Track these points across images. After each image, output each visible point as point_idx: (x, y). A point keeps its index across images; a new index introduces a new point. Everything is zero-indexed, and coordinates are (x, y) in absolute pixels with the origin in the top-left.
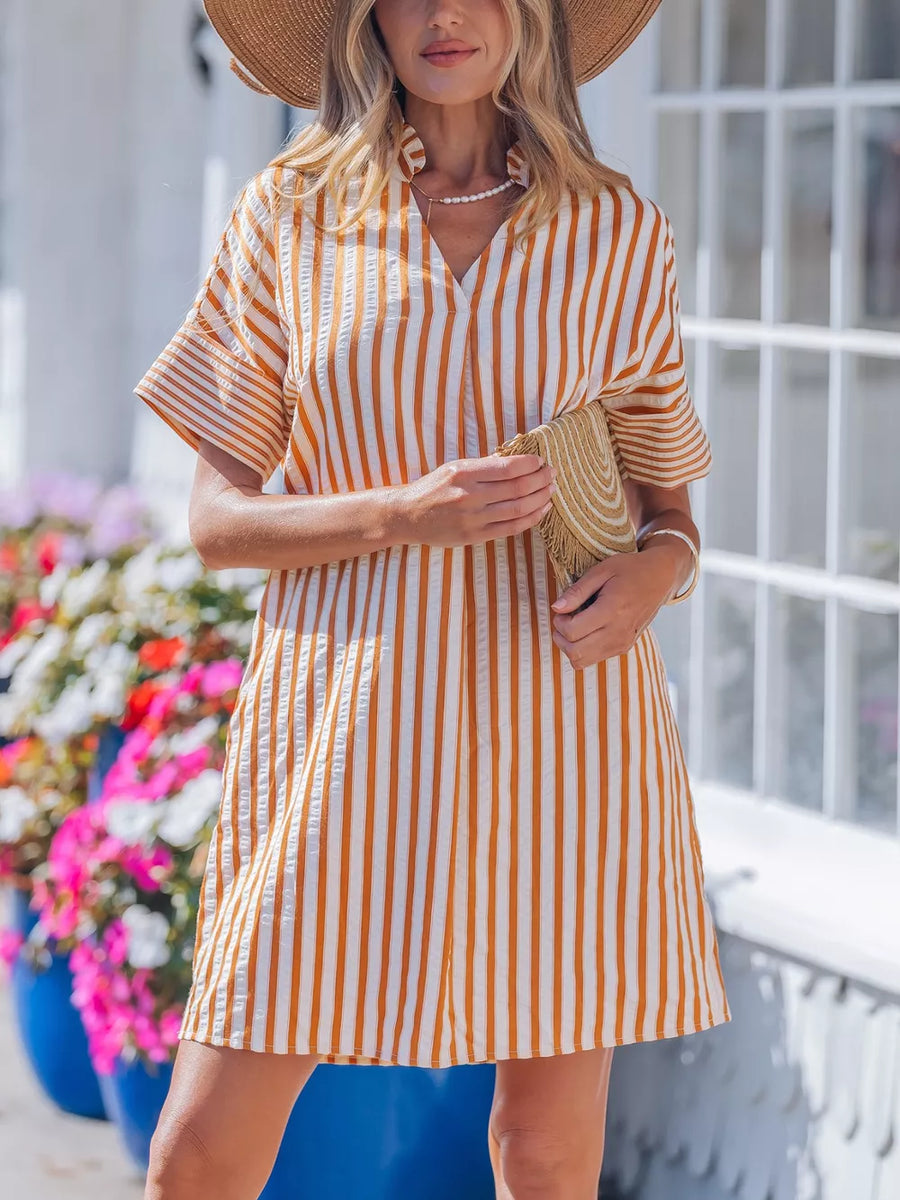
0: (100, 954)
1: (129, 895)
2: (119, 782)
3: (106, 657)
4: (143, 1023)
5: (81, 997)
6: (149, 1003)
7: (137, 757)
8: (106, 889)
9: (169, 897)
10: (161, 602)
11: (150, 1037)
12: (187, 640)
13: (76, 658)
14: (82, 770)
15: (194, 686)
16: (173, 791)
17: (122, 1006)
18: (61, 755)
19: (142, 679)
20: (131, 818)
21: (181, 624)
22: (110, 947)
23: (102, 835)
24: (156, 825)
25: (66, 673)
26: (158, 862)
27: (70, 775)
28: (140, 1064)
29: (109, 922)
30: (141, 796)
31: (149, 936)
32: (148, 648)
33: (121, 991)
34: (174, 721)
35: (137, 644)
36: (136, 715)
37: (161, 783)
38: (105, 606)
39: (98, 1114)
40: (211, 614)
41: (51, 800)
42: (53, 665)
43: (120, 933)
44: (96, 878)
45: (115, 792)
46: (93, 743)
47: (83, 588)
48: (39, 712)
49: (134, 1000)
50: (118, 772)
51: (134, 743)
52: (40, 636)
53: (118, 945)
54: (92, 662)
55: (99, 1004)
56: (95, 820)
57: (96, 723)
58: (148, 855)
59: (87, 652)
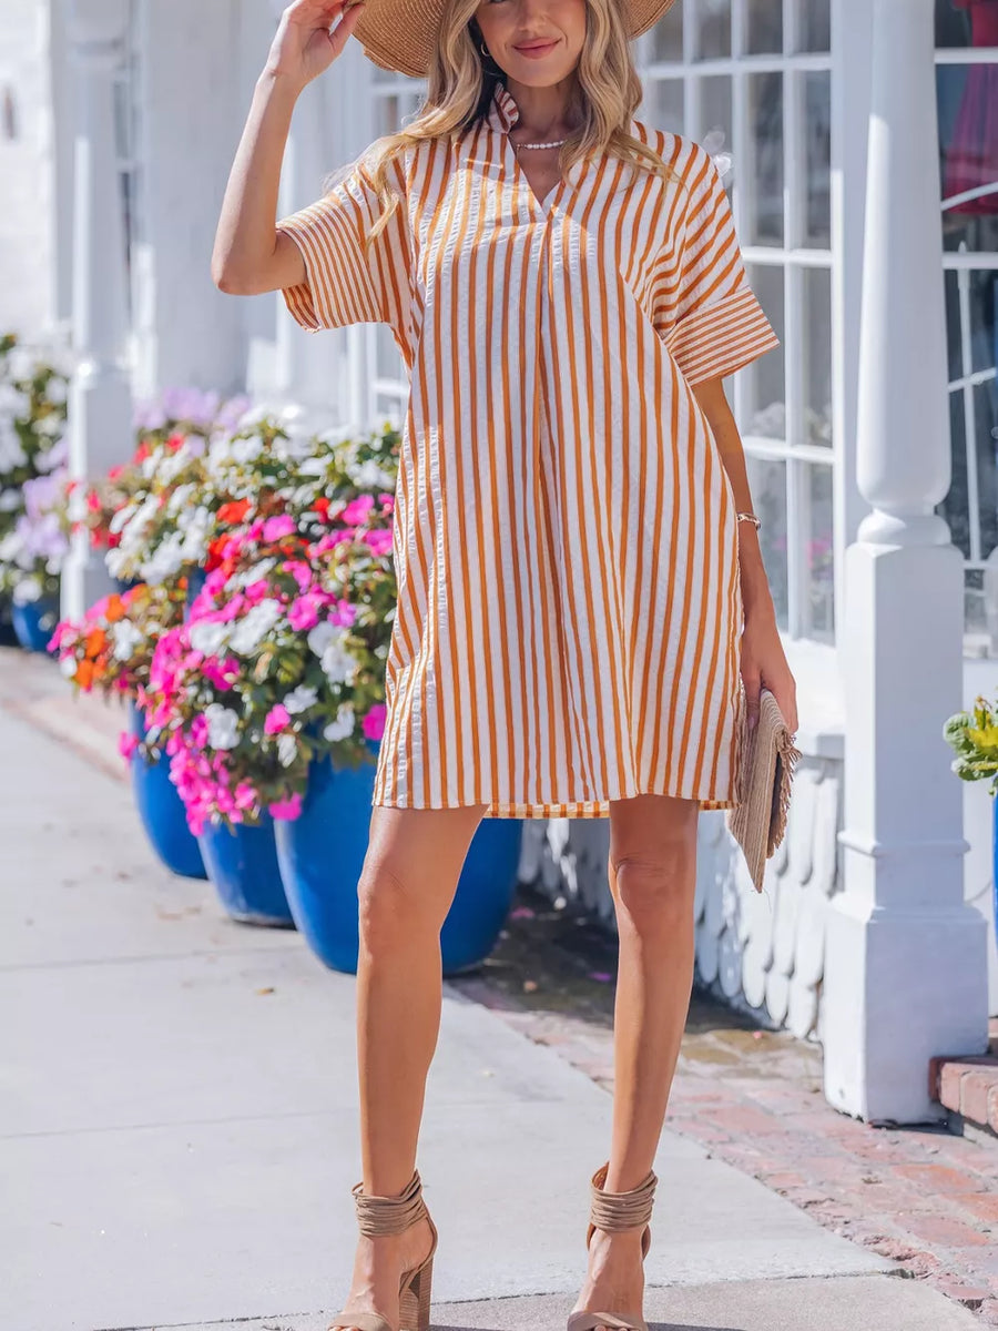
0: (189, 742)
1: (209, 696)
2: (203, 610)
3: (193, 518)
4: (221, 793)
5: (175, 776)
6: (224, 778)
7: (213, 591)
8: (192, 691)
9: (239, 695)
10: (234, 472)
11: (227, 804)
12: (252, 500)
13: (170, 515)
14: (177, 604)
15: (258, 534)
16: (240, 616)
17: (205, 780)
18: (161, 594)
19: (219, 532)
20: (208, 637)
21: (247, 488)
22: (195, 735)
23: (187, 650)
24: (228, 639)
25: (161, 529)
26: (229, 669)
27: (168, 608)
28: (224, 826)
29: (194, 717)
30: (217, 620)
31: (224, 727)
32: (224, 508)
33: (204, 769)
34: (243, 561)
35: (216, 505)
36: (215, 560)
37: (231, 610)
38: (194, 476)
39: (202, 875)
40: (270, 480)
41: (153, 627)
42: (150, 523)
43: (202, 725)
44: (183, 684)
45: (197, 618)
46: (184, 582)
47: (175, 464)
48: (142, 561)
49: (214, 775)
50: (200, 604)
51: (213, 579)
52: (143, 501)
53: (202, 734)
54: (182, 520)
55: (188, 779)
56: (183, 640)
57: (184, 566)
58: (222, 663)
59: (179, 512)
